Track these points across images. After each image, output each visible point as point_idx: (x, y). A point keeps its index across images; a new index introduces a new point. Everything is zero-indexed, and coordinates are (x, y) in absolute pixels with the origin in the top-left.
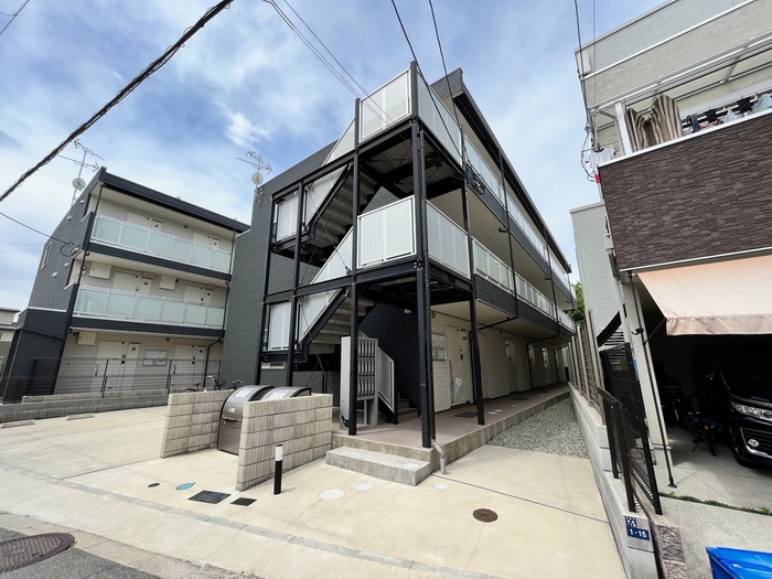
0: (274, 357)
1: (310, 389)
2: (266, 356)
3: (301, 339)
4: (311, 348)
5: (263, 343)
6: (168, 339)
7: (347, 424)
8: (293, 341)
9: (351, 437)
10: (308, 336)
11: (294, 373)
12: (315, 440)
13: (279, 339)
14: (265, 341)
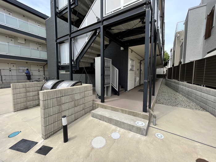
0: (64, 68)
1: (81, 82)
2: (60, 68)
3: (75, 59)
4: (80, 64)
5: (58, 62)
6: (27, 63)
7: (100, 98)
8: (71, 60)
9: (102, 104)
10: (78, 57)
11: (73, 74)
12: (85, 106)
13: (65, 60)
14: (59, 60)
